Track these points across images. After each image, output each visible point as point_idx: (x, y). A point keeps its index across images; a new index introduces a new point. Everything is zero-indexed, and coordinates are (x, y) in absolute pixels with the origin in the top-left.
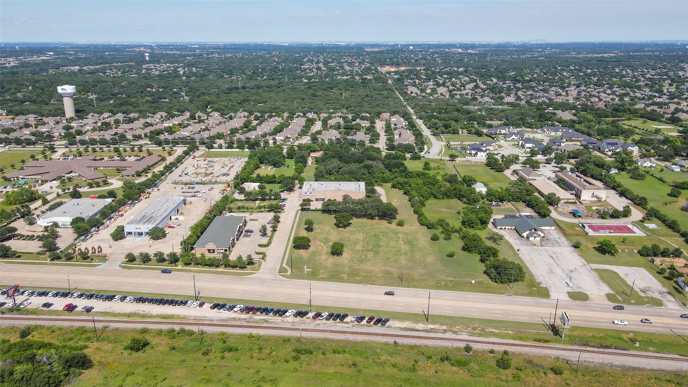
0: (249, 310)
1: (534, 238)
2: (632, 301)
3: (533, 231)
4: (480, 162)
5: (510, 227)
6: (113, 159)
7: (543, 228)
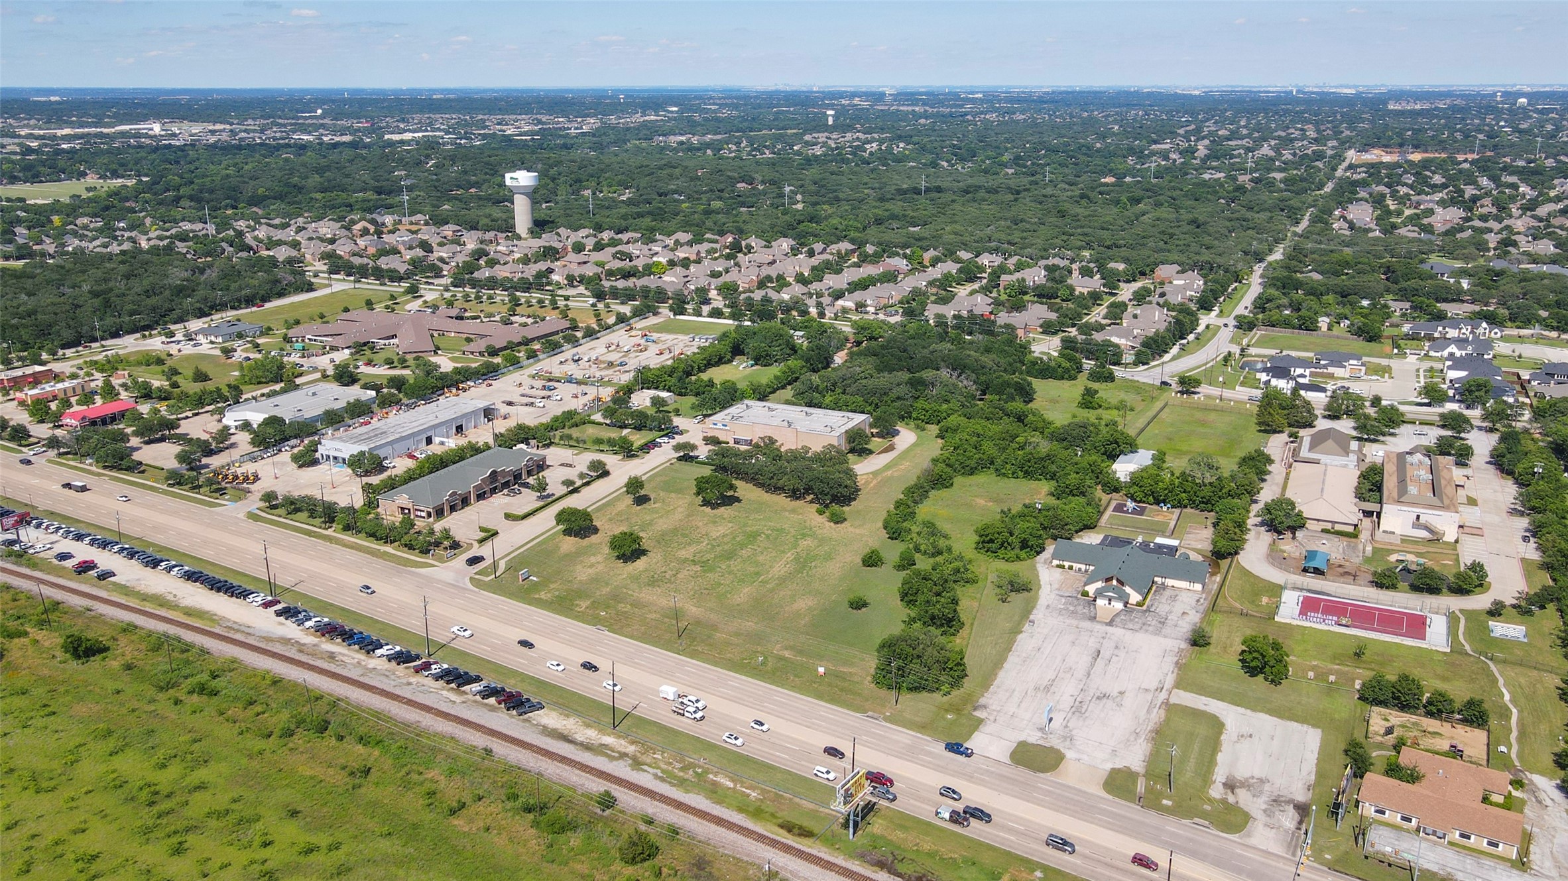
0: (329, 630)
1: (1107, 602)
2: (1165, 802)
3: (1114, 582)
4: (1235, 402)
5: (1083, 567)
6: (492, 319)
7: (1170, 582)
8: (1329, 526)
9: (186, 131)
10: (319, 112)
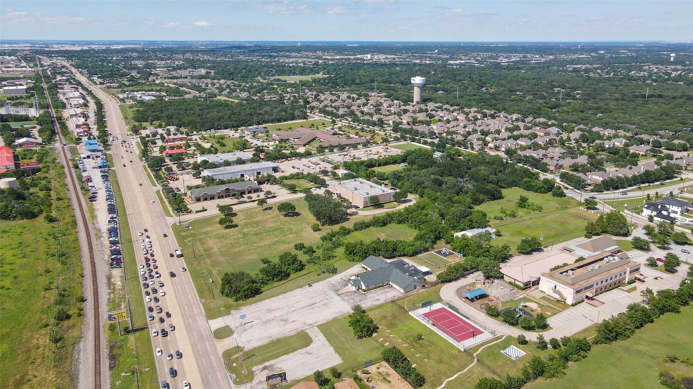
2: (234, 364)
7: (394, 286)
8: (513, 281)
9: (382, 58)
10: (436, 51)
